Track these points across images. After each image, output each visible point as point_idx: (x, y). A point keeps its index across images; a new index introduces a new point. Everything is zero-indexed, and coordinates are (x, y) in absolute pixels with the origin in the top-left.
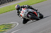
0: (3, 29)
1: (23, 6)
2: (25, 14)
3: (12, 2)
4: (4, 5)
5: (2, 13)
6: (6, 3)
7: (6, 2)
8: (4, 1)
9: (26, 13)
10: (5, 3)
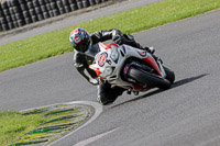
0: (35, 132)
1: (100, 34)
2: (113, 64)
3: (74, 12)
4: (40, 26)
5: (31, 61)
6: (48, 16)
7: (47, 10)
8: (40, 10)
9: (116, 61)
10: (43, 18)
